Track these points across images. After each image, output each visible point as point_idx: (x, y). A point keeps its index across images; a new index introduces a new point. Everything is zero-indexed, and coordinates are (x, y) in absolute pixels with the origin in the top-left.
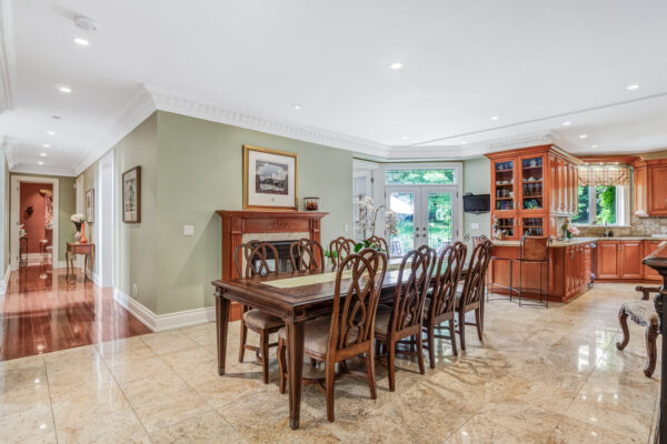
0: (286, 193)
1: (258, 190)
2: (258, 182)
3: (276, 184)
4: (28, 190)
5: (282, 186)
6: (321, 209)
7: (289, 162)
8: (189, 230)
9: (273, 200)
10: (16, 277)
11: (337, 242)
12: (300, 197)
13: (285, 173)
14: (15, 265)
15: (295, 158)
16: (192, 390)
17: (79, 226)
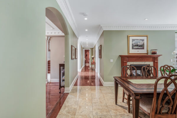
0: (143, 49)
1: (133, 48)
2: (133, 46)
3: (140, 46)
4: (86, 51)
5: (142, 47)
6: (158, 54)
7: (145, 38)
8: (112, 61)
9: (138, 51)
10: (84, 68)
11: (164, 67)
12: (149, 50)
13: (143, 42)
14: (84, 66)
15: (147, 36)
16: (107, 106)
17: (93, 58)
